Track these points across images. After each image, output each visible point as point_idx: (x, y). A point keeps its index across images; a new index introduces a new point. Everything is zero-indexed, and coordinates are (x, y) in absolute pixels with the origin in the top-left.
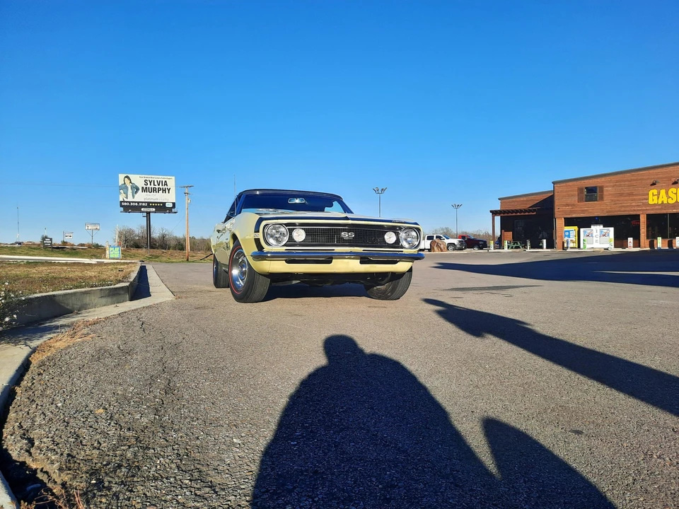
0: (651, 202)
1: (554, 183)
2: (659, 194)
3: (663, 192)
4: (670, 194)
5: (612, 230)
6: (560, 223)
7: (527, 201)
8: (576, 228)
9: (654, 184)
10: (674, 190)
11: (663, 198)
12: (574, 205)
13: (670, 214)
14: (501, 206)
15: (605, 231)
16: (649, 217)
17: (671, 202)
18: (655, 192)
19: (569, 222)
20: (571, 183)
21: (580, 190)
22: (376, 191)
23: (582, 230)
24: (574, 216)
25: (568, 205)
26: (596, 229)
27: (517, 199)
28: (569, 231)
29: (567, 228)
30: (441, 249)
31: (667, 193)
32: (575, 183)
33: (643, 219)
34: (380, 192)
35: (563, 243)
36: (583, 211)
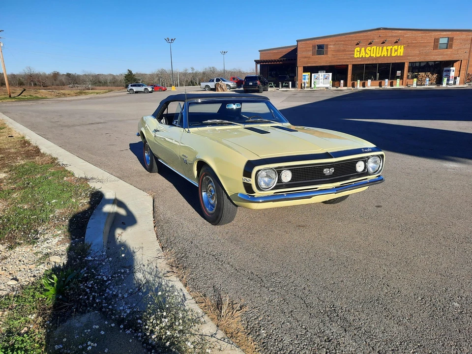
0: (355, 56)
1: (297, 41)
2: (361, 50)
3: (363, 49)
4: (367, 51)
5: (331, 74)
6: (300, 70)
7: (278, 53)
8: (309, 73)
9: (358, 44)
10: (369, 48)
11: (363, 54)
12: (309, 57)
13: (366, 64)
14: (260, 56)
15: (327, 75)
16: (354, 66)
17: (367, 56)
18: (358, 49)
19: (306, 69)
20: (308, 42)
21: (314, 47)
22: (167, 40)
23: (313, 74)
24: (309, 65)
25: (306, 57)
26: (321, 75)
27: (271, 51)
28: (305, 76)
29: (304, 74)
30: (223, 89)
31: (365, 50)
32: (310, 41)
33: (350, 68)
34: (170, 41)
35: (302, 84)
36: (315, 62)
